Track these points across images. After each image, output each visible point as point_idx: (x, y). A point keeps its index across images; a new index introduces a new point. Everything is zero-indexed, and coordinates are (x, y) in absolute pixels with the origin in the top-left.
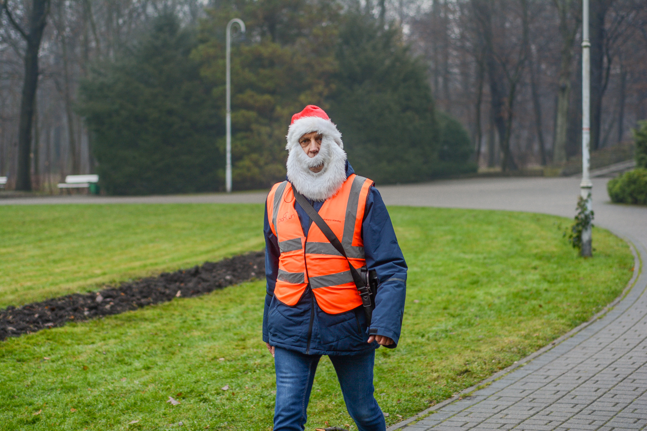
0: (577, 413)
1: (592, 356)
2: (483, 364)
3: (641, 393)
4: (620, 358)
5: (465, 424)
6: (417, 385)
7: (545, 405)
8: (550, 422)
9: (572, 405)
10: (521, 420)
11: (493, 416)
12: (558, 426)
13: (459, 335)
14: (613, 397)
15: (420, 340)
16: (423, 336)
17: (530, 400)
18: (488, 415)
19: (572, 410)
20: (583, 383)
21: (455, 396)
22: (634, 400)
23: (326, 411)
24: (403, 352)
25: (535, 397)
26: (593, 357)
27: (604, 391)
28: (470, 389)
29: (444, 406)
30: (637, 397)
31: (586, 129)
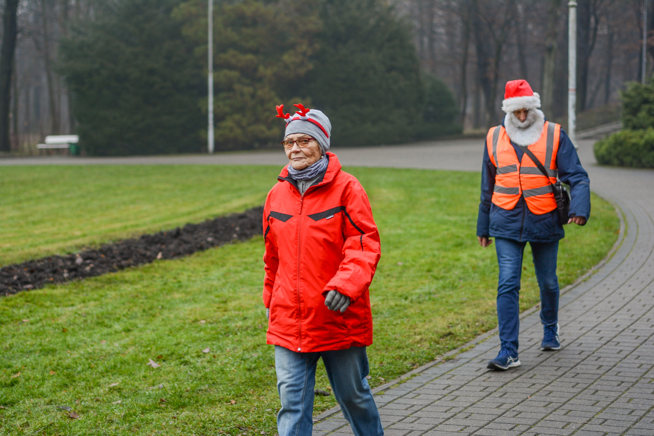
0: (561, 376)
1: (576, 319)
2: (466, 327)
3: (625, 355)
4: (605, 320)
5: (448, 387)
6: (400, 348)
8: (533, 385)
9: (556, 368)
10: (504, 383)
11: (476, 378)
12: (541, 389)
13: (442, 298)
14: (596, 360)
15: (403, 302)
16: (406, 298)
18: (471, 378)
19: (555, 373)
20: (567, 346)
21: (438, 358)
22: (618, 363)
24: (386, 315)
26: (578, 320)
27: (588, 353)
28: (453, 352)
29: (426, 369)
30: (621, 360)
31: (572, 90)
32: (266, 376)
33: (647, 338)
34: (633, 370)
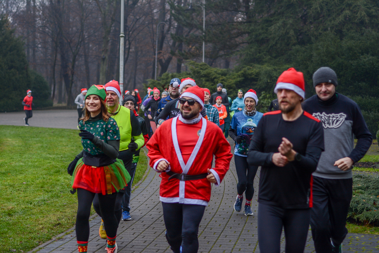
2: (68, 220)
3: (158, 235)
4: (145, 215)
6: (31, 233)
9: (121, 243)
13: (52, 203)
14: (143, 238)
15: (30, 206)
16: (31, 204)
17: (97, 240)
18: (74, 249)
20: (125, 230)
21: (54, 238)
22: (155, 239)
24: (21, 213)
27: (138, 234)
28: (62, 234)
29: (47, 245)
30: (157, 238)
31: (121, 84)
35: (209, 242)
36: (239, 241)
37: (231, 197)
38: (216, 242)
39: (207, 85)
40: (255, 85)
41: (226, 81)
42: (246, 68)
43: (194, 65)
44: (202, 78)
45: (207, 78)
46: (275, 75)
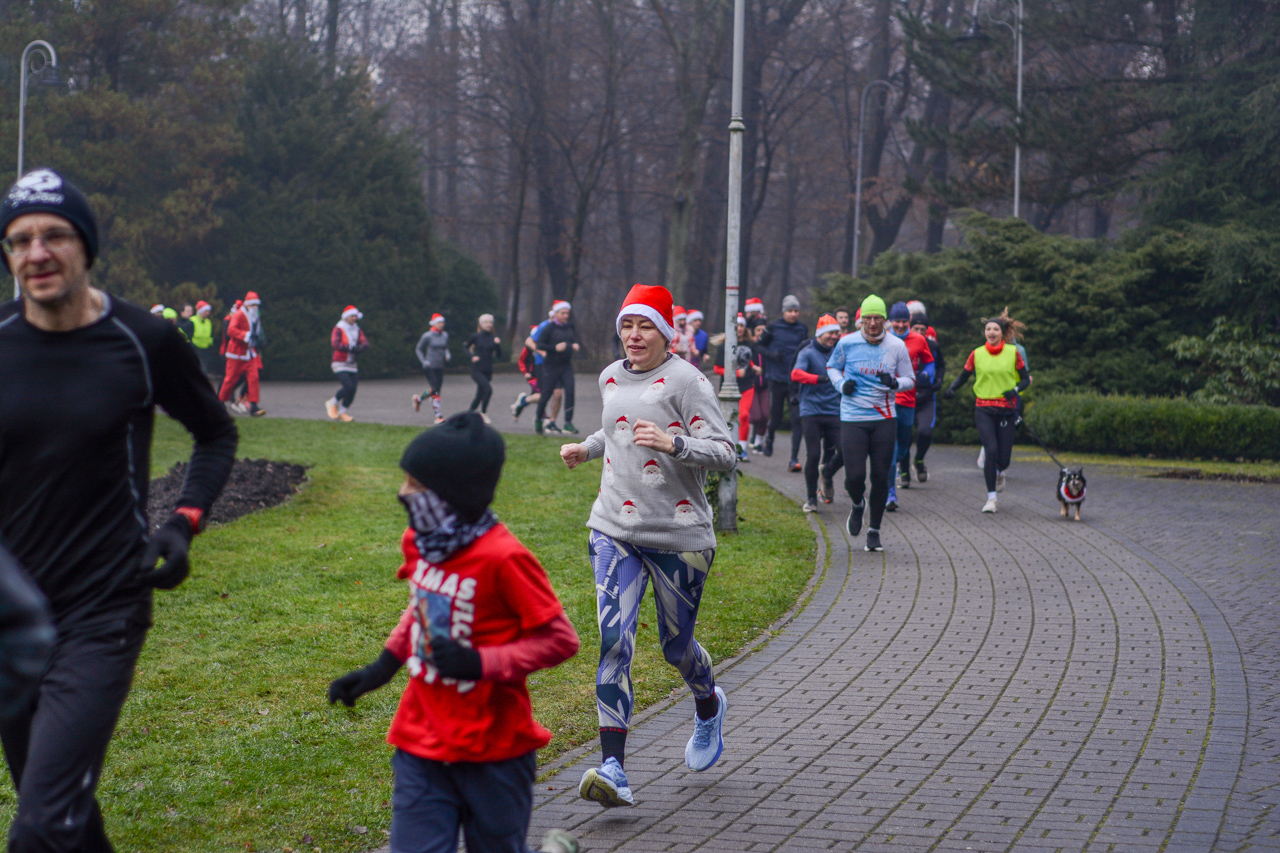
0: (723, 830)
1: (744, 723)
3: (839, 791)
4: (798, 726)
7: (663, 814)
8: (672, 846)
9: (713, 815)
14: (787, 800)
19: (711, 823)
20: (730, 773)
22: (826, 805)
23: (245, 823)
25: (642, 798)
26: (747, 724)
27: (771, 787)
30: (833, 801)
31: (732, 288)
32: (164, 826)
33: (877, 759)
34: (855, 819)
35: (1007, 819)
36: (1109, 821)
37: (1094, 674)
38: (1030, 821)
39: (1028, 294)
40: (1194, 292)
41: (1092, 282)
42: (1162, 238)
43: (982, 226)
44: (1008, 271)
45: (1028, 272)
46: (1262, 259)
